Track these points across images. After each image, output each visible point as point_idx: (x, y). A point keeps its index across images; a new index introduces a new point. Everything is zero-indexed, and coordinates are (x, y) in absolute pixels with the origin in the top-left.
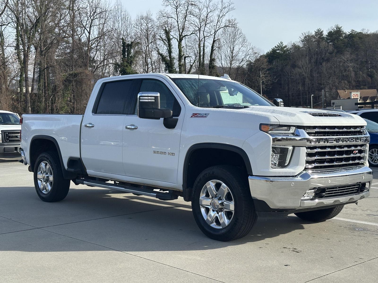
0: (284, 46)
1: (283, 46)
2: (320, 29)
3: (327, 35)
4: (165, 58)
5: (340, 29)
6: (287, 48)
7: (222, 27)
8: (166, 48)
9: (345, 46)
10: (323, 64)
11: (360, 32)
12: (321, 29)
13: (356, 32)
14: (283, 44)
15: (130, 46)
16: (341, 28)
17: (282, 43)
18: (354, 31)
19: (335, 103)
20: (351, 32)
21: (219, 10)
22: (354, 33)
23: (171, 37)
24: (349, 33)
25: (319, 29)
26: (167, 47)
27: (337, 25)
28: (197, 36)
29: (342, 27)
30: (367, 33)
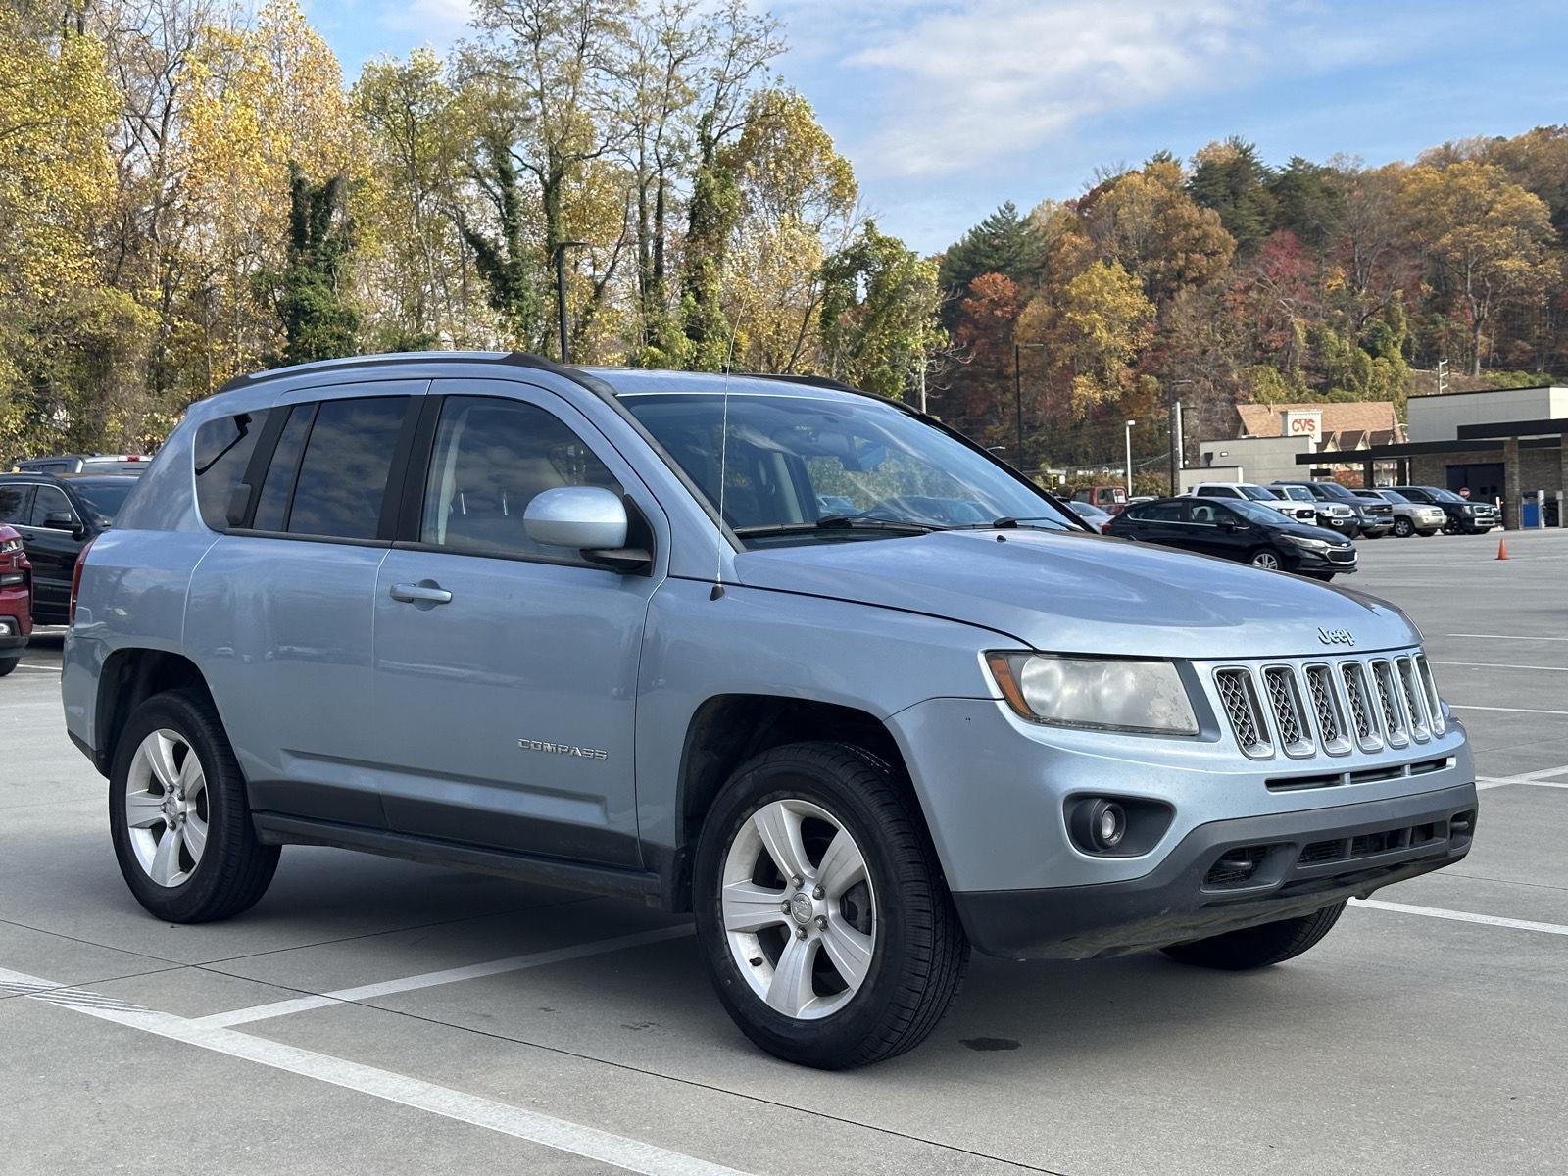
0: (1019, 219)
1: (1017, 220)
2: (1167, 154)
3: (1193, 179)
4: (493, 254)
5: (1248, 156)
6: (1031, 228)
7: (736, 127)
8: (493, 210)
9: (1268, 225)
10: (1179, 295)
11: (1329, 169)
12: (1170, 155)
13: (1312, 165)
14: (1015, 211)
15: (325, 197)
16: (1251, 149)
17: (1010, 208)
18: (1302, 162)
19: (1214, 455)
20: (1290, 168)
21: (722, 52)
22: (1301, 170)
23: (516, 165)
24: (1282, 173)
25: (1165, 152)
26: (499, 207)
27: (1236, 138)
28: (632, 162)
29: (1253, 146)
30: (1354, 170)
